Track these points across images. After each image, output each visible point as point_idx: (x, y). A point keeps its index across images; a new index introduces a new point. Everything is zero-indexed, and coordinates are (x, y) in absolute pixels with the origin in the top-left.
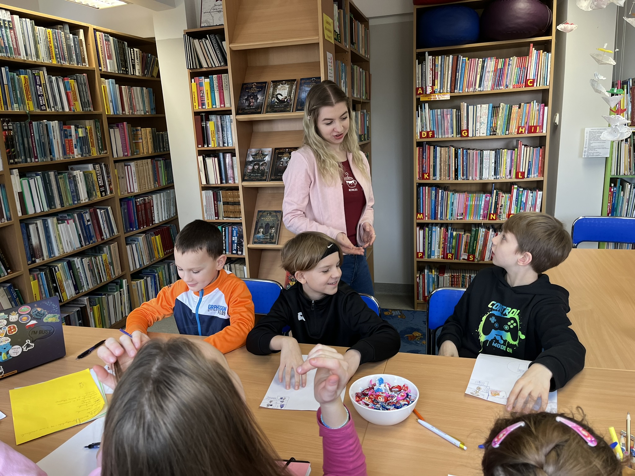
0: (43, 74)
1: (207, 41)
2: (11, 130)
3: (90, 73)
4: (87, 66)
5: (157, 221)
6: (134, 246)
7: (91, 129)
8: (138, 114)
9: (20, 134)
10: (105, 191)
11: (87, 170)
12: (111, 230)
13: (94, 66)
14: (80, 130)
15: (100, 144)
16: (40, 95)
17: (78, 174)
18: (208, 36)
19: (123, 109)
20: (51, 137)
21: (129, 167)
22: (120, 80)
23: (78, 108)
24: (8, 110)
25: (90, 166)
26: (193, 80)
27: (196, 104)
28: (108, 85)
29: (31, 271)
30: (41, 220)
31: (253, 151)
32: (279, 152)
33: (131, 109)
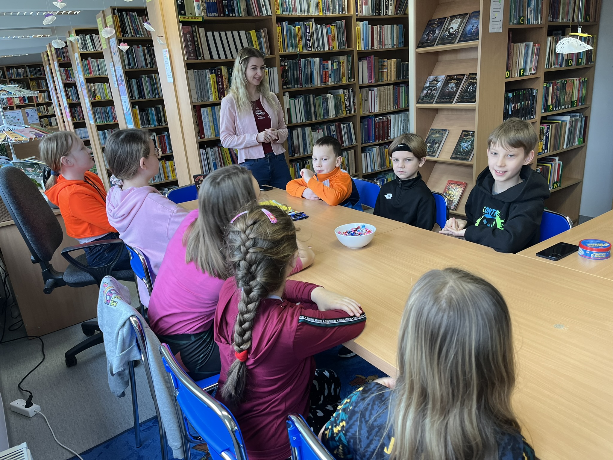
0: (312, 24)
2: (286, 66)
3: (348, 20)
4: (347, 13)
5: (392, 137)
6: (368, 154)
7: (343, 63)
8: (386, 48)
9: (292, 68)
10: (350, 110)
11: (338, 94)
12: (351, 140)
13: (352, 13)
14: (335, 64)
15: (350, 74)
16: (308, 40)
17: (330, 97)
19: (373, 45)
20: (313, 70)
21: (373, 92)
22: (372, 21)
23: (336, 47)
24: (285, 52)
25: (341, 91)
28: (361, 28)
29: (291, 161)
30: (301, 128)
31: (431, 78)
32: (449, 78)
33: (380, 44)
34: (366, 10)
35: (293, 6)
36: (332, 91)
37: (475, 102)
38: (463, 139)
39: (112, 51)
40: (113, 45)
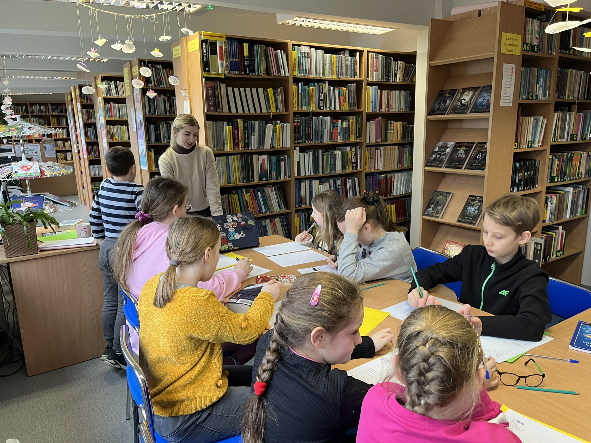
0: (326, 86)
2: (299, 122)
3: (359, 84)
4: (358, 78)
5: (394, 194)
7: (352, 122)
8: (393, 111)
9: (304, 124)
10: (356, 167)
11: (345, 151)
12: (355, 193)
13: (363, 78)
14: (344, 123)
15: (358, 133)
16: (321, 100)
17: (338, 153)
19: (381, 107)
20: (323, 127)
21: (379, 151)
22: (381, 86)
23: (346, 108)
24: (298, 109)
25: (348, 148)
28: (371, 92)
29: (297, 211)
30: (308, 181)
31: (441, 143)
32: (458, 145)
33: (388, 107)
34: (376, 76)
35: (310, 69)
36: (339, 148)
37: (483, 170)
38: (470, 203)
39: (135, 98)
40: (136, 93)
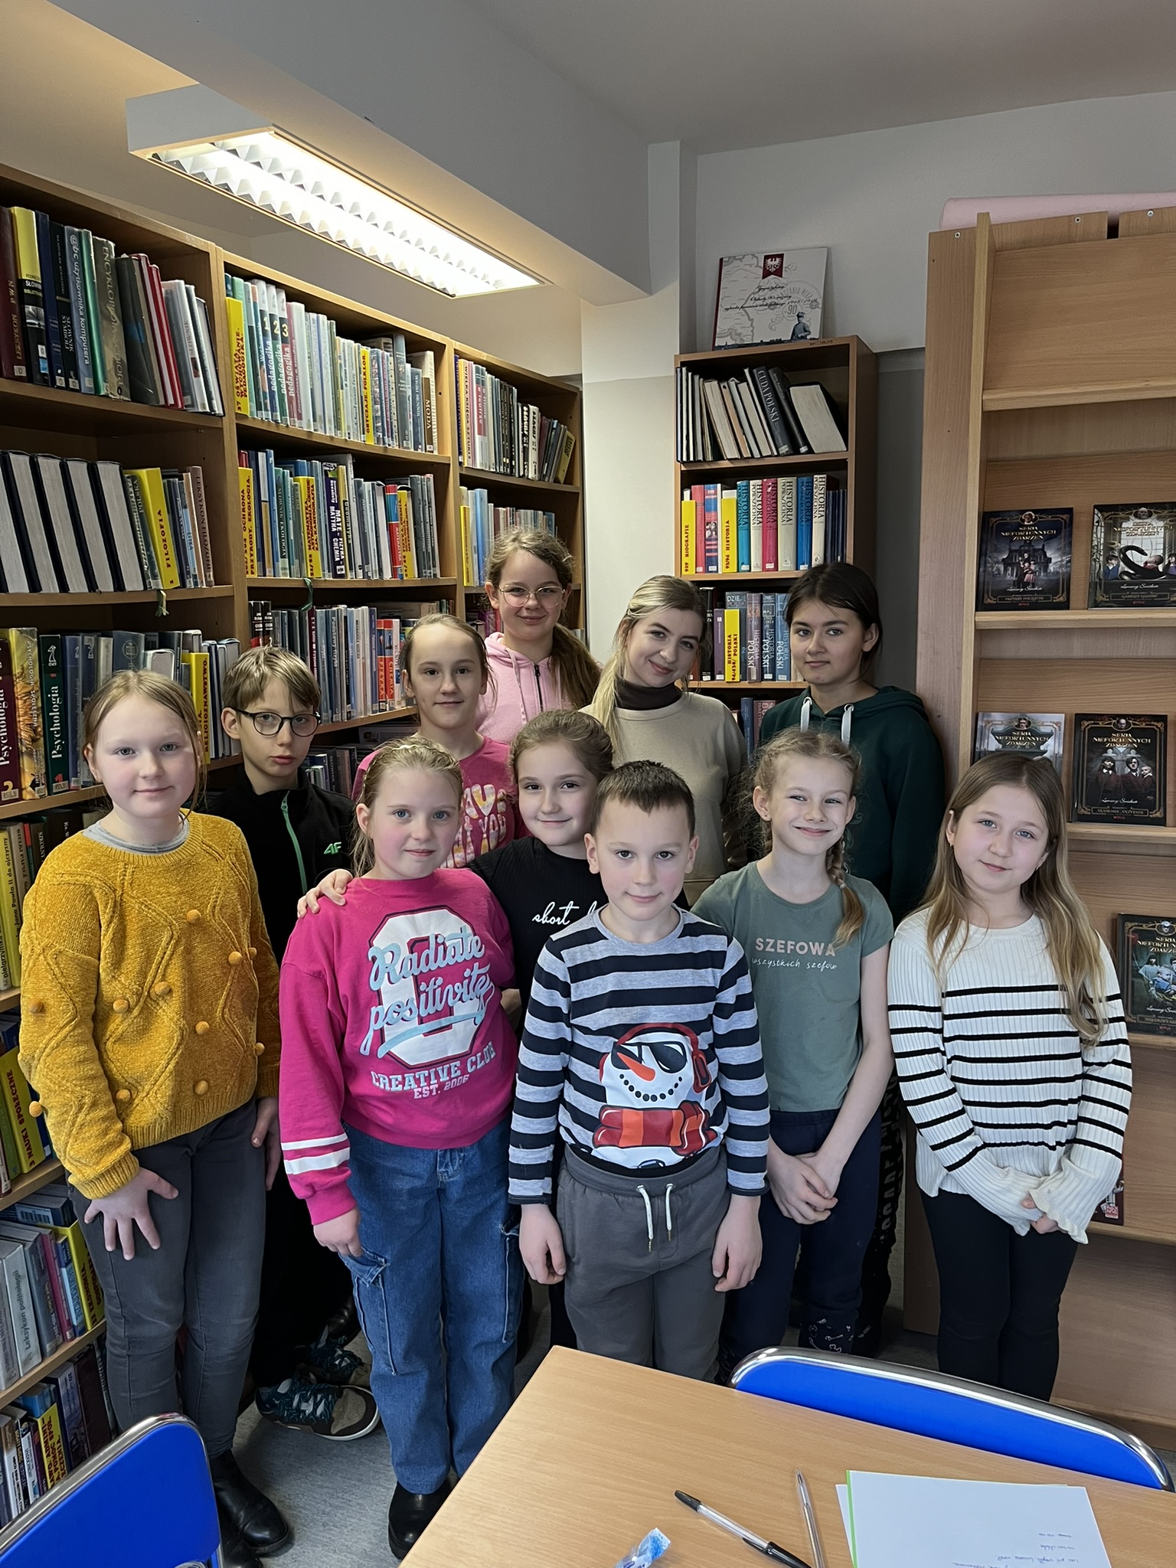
0: (347, 474)
1: (743, 386)
2: (269, 633)
4: (436, 453)
13: (449, 453)
16: (335, 534)
18: (746, 371)
20: (352, 653)
22: (496, 492)
23: (410, 571)
24: (265, 575)
26: (687, 493)
27: (691, 560)
28: (471, 504)
34: (481, 456)
35: (292, 393)
38: (1138, 947)
